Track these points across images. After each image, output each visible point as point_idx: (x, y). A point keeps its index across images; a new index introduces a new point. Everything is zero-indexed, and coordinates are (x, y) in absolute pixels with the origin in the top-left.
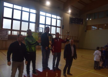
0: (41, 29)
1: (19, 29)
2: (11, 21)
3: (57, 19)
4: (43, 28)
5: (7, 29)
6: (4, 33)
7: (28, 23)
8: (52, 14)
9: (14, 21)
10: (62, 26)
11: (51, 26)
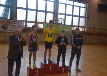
0: (60, 20)
1: (34, 20)
2: (25, 11)
3: (80, 7)
4: (62, 19)
5: (21, 20)
6: (18, 25)
7: (44, 13)
8: (73, 1)
9: (28, 11)
10: (88, 15)
11: (73, 16)
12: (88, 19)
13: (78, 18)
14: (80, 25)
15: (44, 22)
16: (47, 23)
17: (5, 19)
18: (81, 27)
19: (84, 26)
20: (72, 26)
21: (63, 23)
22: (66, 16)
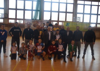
0: (78, 18)
1: (57, 20)
8: (92, 2)
9: (52, 13)
11: (91, 14)
13: (96, 16)
15: (65, 20)
16: (67, 21)
17: (36, 19)
20: (90, 23)
22: (85, 15)
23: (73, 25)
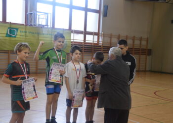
0: (41, 17)
4: (47, 14)
10: (104, 6)
11: (71, 7)
12: (105, 15)
13: (83, 13)
14: (88, 30)
16: (11, 23)
18: (91, 33)
19: (97, 31)
20: (70, 30)
21: (49, 24)
22: (57, 7)
23: (28, 34)
